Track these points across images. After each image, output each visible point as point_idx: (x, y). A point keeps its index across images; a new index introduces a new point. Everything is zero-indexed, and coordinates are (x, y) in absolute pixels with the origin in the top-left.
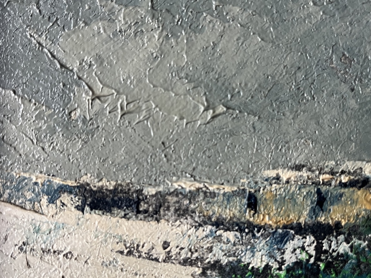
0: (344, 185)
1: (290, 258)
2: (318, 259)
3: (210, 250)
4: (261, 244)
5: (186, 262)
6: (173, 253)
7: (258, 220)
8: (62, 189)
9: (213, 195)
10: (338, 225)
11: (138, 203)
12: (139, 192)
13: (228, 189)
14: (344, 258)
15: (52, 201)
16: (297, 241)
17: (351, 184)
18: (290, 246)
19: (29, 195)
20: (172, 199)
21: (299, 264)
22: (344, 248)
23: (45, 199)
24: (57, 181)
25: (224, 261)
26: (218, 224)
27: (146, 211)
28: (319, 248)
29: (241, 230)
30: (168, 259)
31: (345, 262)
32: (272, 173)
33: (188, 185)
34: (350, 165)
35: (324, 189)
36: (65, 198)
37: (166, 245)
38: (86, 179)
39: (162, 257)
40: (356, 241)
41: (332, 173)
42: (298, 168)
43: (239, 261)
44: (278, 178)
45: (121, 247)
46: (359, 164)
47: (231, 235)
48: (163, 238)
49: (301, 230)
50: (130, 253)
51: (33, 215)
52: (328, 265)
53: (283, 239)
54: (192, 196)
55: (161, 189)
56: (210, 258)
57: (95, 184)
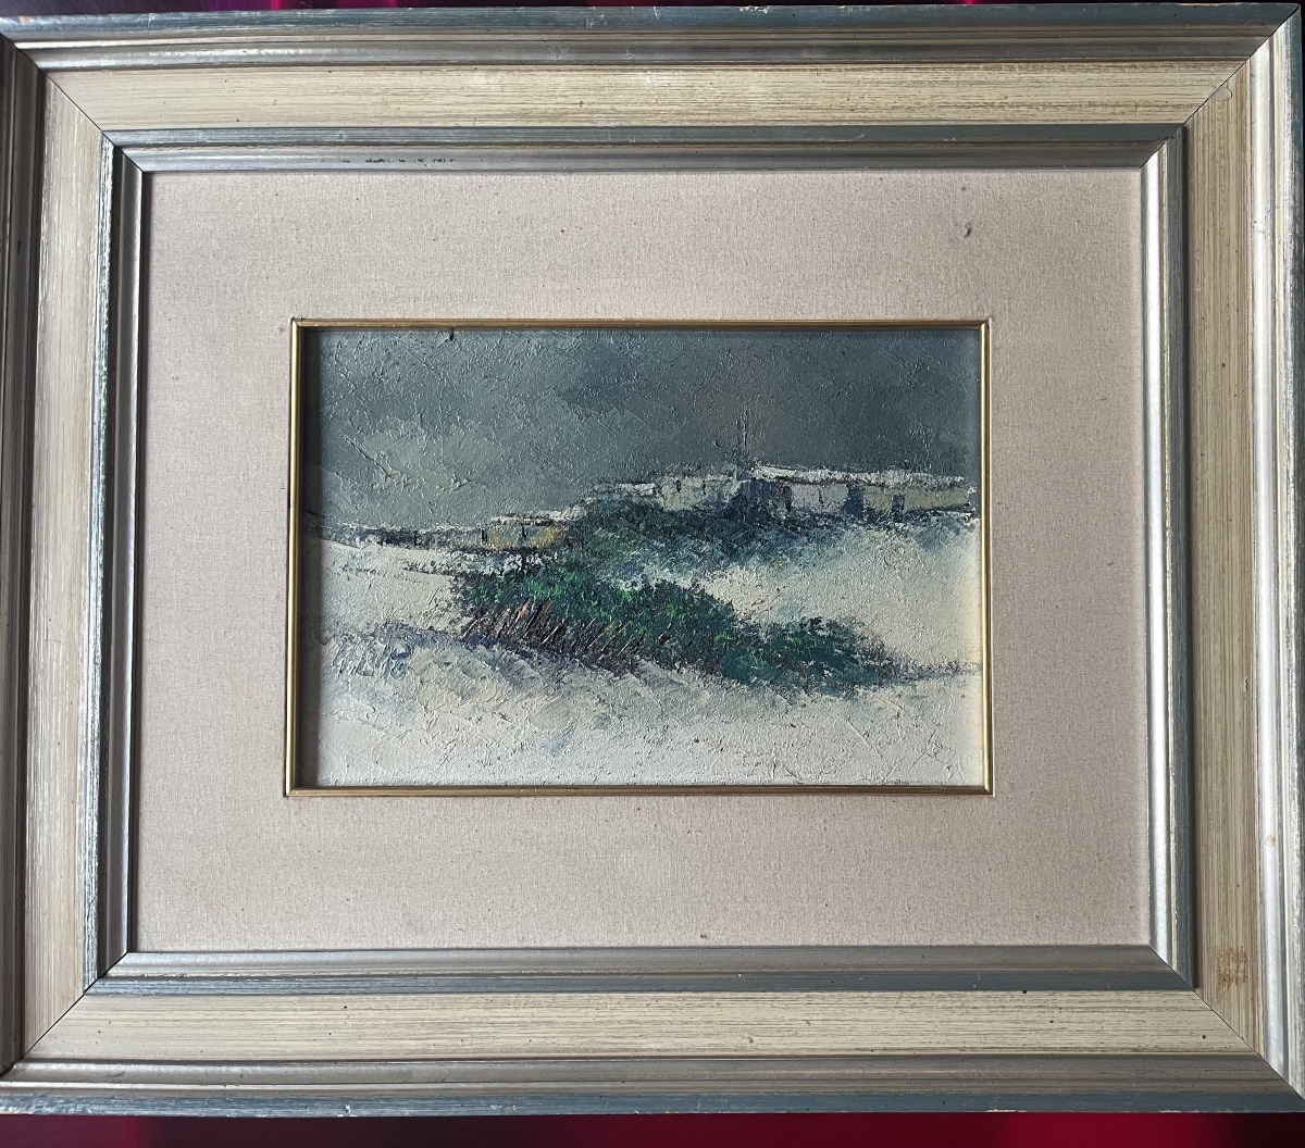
0: (538, 525)
1: (507, 569)
2: (523, 568)
3: (459, 565)
4: (490, 561)
5: (444, 573)
6: (438, 567)
7: (487, 547)
8: (369, 532)
9: (461, 533)
10: (535, 548)
11: (416, 538)
12: (416, 532)
13: (469, 529)
14: (538, 567)
15: (362, 539)
16: (511, 559)
17: (542, 524)
18: (507, 561)
19: (348, 536)
20: (436, 536)
21: (512, 571)
22: (538, 561)
23: (358, 539)
24: (365, 527)
25: (468, 571)
26: (464, 550)
27: (420, 544)
28: (524, 562)
29: (478, 553)
30: (434, 572)
31: (539, 569)
32: (496, 519)
33: (445, 528)
34: (541, 513)
35: (526, 527)
36: (371, 537)
37: (433, 563)
38: (383, 525)
39: (431, 570)
40: (545, 557)
41: (531, 518)
42: (511, 515)
43: (477, 571)
44: (499, 521)
45: (405, 565)
46: (547, 512)
47: (472, 556)
48: (431, 559)
49: (513, 552)
50: (411, 569)
51: (350, 548)
52: (529, 571)
53: (503, 556)
54: (448, 534)
55: (429, 530)
56: (459, 570)
57: (389, 528)
